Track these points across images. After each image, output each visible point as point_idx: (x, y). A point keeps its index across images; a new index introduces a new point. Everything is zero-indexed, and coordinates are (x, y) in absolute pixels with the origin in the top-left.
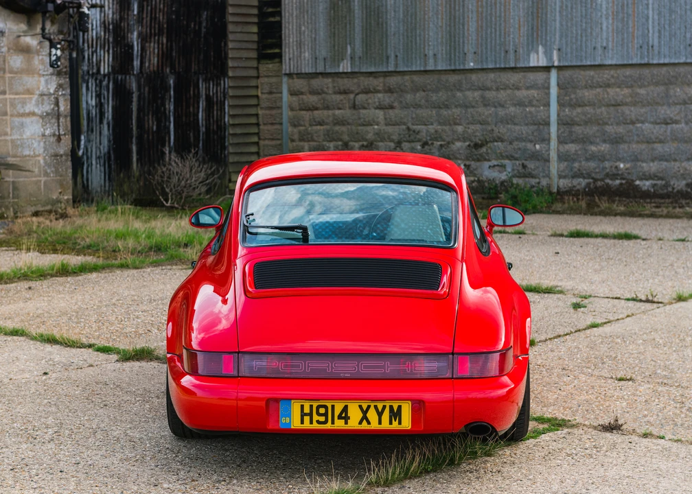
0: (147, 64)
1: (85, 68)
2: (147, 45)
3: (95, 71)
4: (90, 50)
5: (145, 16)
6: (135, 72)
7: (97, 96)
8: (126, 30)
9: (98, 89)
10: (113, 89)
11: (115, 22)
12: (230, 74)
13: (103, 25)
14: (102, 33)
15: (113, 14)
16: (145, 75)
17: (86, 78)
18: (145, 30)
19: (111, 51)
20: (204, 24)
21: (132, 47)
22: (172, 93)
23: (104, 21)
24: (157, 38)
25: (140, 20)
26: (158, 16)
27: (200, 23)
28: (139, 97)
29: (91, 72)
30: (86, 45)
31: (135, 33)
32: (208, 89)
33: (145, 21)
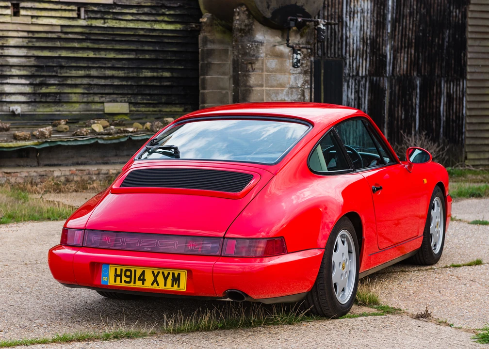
0: (398, 69)
1: (347, 71)
2: (398, 55)
3: (354, 74)
4: (351, 58)
5: (397, 33)
6: (387, 75)
7: (356, 92)
8: (381, 44)
9: (357, 87)
10: (369, 87)
11: (372, 38)
12: (468, 77)
13: (362, 40)
14: (361, 46)
15: (371, 32)
16: (396, 77)
17: (348, 78)
18: (396, 44)
19: (368, 59)
20: (447, 40)
21: (386, 57)
22: (418, 91)
23: (364, 37)
24: (406, 50)
25: (393, 36)
26: (407, 33)
27: (443, 39)
28: (391, 94)
29: (351, 75)
30: (348, 55)
31: (388, 47)
32: (449, 88)
33: (397, 37)
